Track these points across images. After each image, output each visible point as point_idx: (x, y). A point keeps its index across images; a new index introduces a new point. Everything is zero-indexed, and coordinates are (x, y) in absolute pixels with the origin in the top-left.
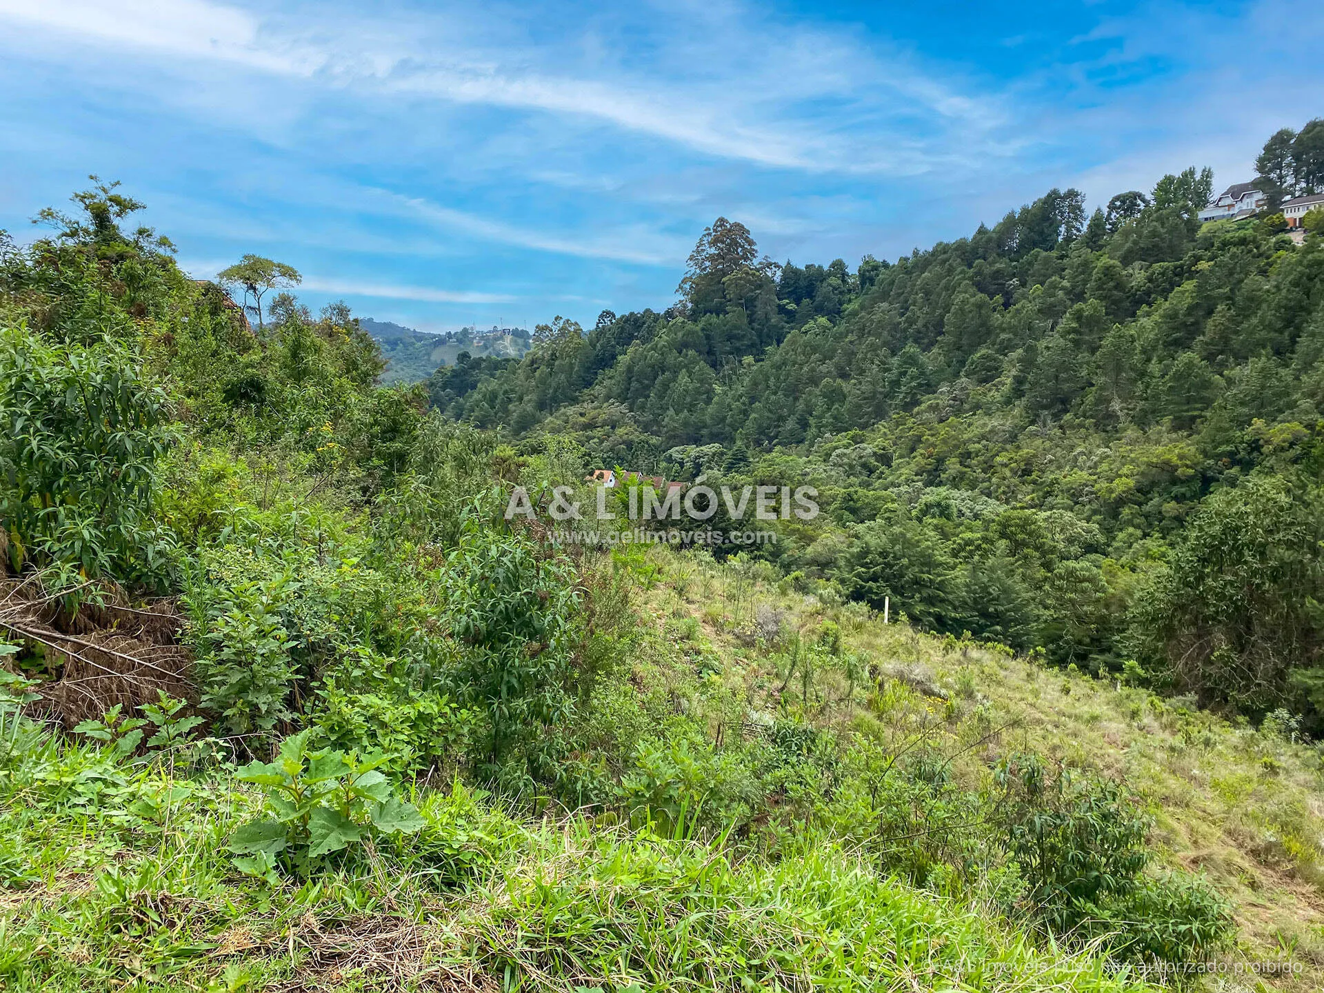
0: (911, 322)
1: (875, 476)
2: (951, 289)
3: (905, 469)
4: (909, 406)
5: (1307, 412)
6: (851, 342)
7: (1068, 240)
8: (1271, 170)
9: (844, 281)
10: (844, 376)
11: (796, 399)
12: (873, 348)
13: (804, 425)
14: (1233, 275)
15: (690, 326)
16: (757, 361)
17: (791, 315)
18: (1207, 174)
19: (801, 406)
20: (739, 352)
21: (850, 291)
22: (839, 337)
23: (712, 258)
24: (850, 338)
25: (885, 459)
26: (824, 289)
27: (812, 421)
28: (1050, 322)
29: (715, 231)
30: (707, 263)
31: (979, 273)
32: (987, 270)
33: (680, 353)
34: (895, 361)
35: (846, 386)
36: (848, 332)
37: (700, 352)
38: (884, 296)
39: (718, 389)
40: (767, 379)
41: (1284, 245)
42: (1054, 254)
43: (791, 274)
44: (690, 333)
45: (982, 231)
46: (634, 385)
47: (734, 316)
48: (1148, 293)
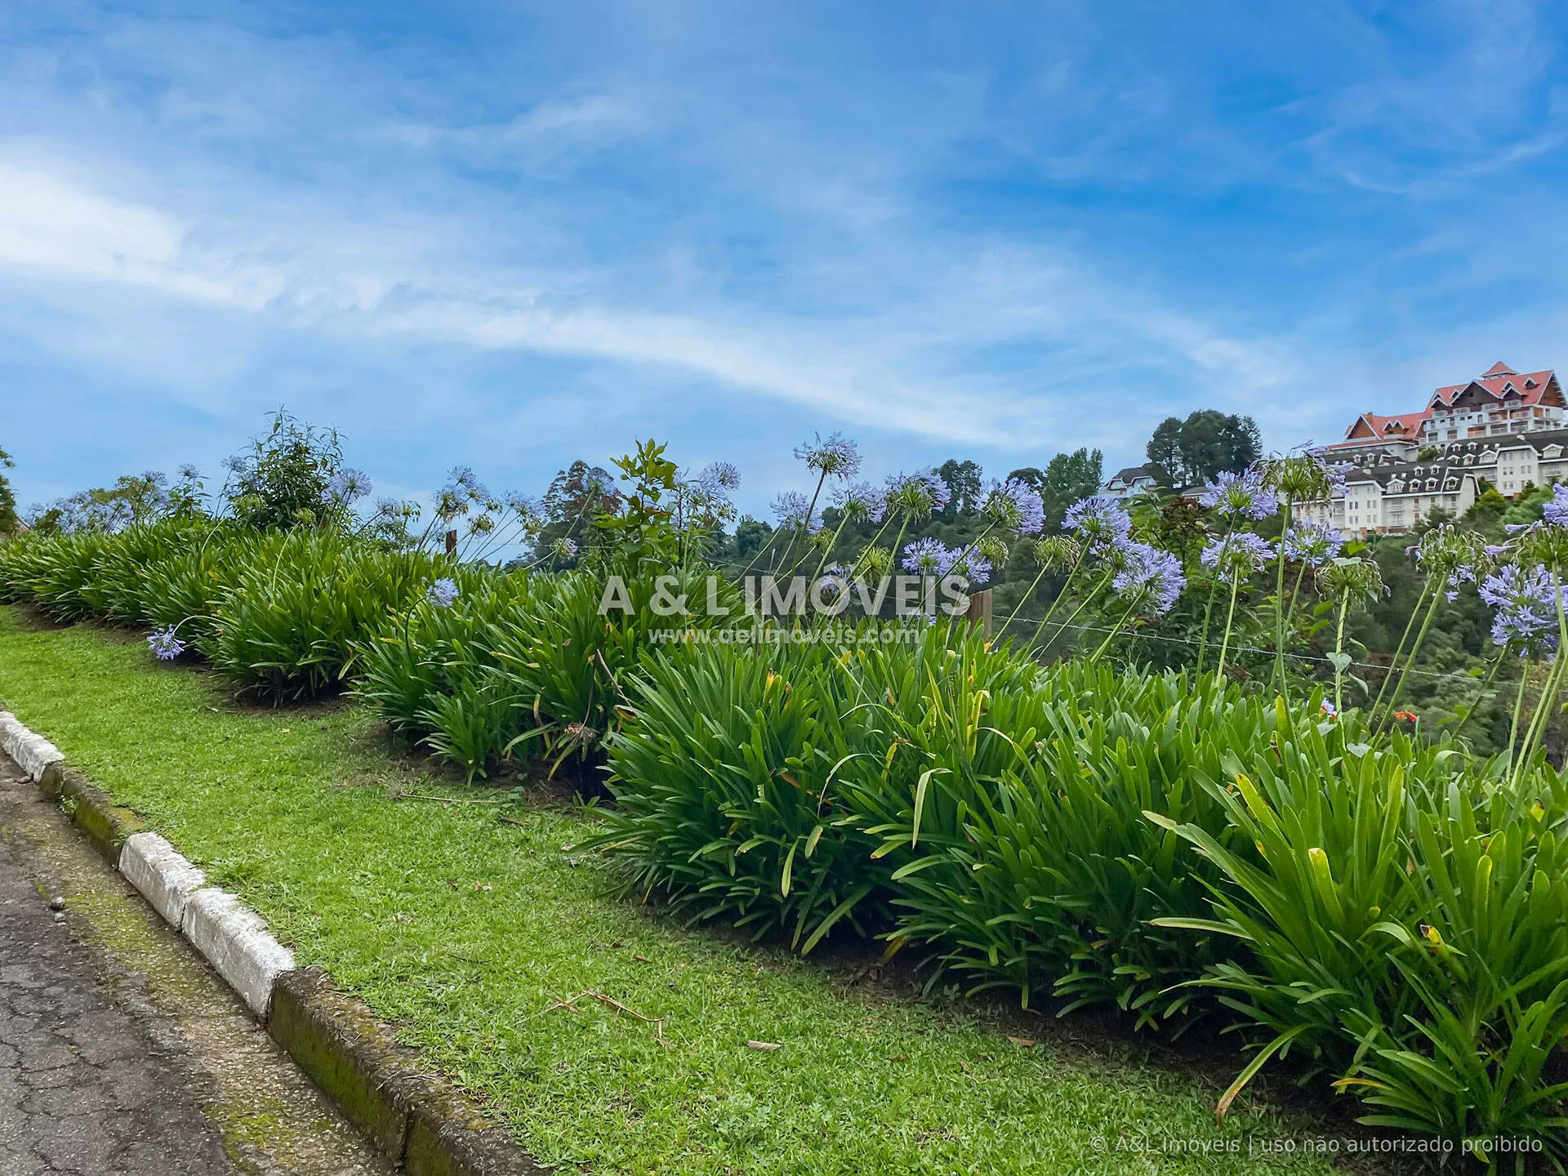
7: (968, 512)
8: (1161, 457)
21: (726, 554)
23: (565, 506)
29: (571, 475)
30: (560, 512)
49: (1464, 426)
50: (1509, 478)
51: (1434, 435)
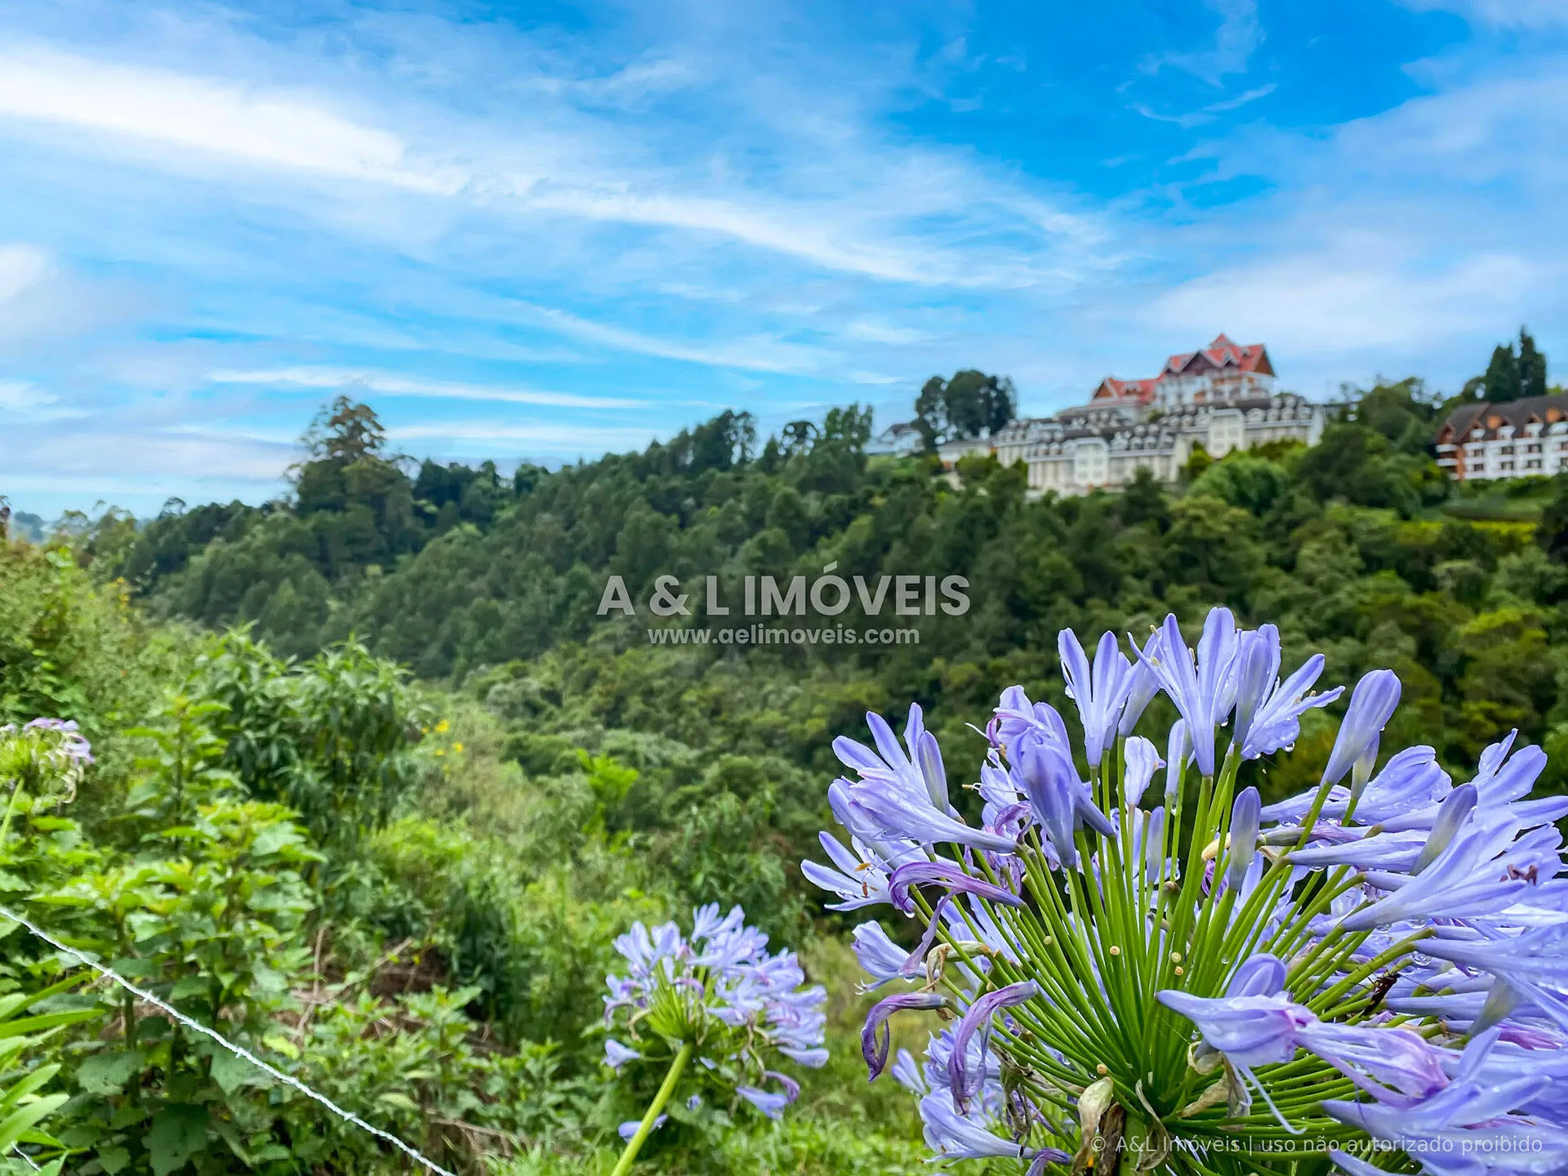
0: (578, 537)
1: (542, 716)
2: (624, 505)
3: (580, 709)
4: (581, 633)
5: (978, 653)
6: (508, 557)
7: (743, 460)
8: (927, 412)
9: (496, 485)
10: (500, 595)
11: (439, 621)
12: (536, 566)
13: (449, 653)
14: (904, 513)
15: (296, 523)
16: (387, 572)
17: (429, 520)
18: (870, 409)
19: (445, 630)
20: (362, 560)
21: (502, 496)
22: (494, 549)
23: (330, 443)
24: (507, 551)
25: (553, 696)
26: (471, 491)
27: (460, 649)
28: (729, 548)
29: (334, 410)
30: (322, 448)
31: (653, 488)
32: (662, 487)
33: (282, 556)
34: (561, 582)
35: (503, 608)
36: (502, 546)
37: (309, 557)
38: (546, 506)
39: (333, 604)
40: (401, 595)
41: (944, 487)
42: (729, 475)
43: (430, 471)
44: (295, 533)
45: (655, 445)
46: (214, 596)
47: (358, 515)
48: (825, 525)
49: (1191, 389)
50: (1219, 440)
51: (1164, 398)
